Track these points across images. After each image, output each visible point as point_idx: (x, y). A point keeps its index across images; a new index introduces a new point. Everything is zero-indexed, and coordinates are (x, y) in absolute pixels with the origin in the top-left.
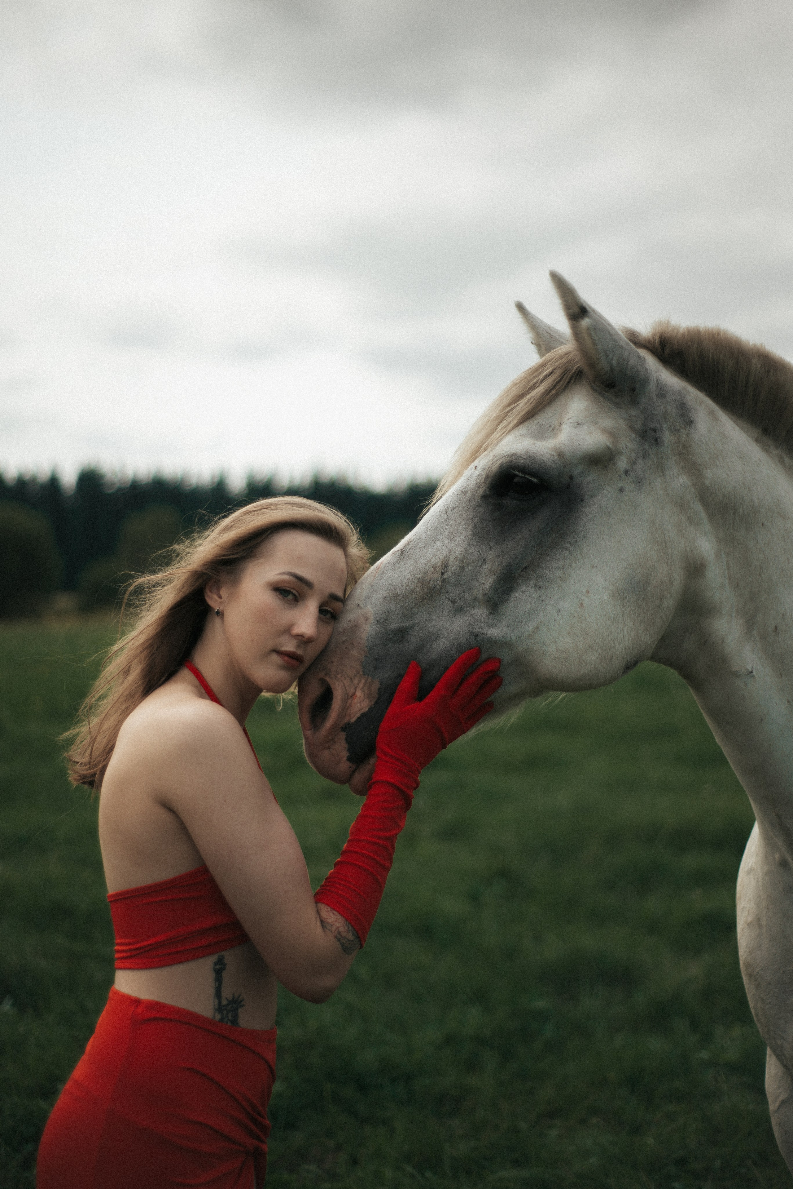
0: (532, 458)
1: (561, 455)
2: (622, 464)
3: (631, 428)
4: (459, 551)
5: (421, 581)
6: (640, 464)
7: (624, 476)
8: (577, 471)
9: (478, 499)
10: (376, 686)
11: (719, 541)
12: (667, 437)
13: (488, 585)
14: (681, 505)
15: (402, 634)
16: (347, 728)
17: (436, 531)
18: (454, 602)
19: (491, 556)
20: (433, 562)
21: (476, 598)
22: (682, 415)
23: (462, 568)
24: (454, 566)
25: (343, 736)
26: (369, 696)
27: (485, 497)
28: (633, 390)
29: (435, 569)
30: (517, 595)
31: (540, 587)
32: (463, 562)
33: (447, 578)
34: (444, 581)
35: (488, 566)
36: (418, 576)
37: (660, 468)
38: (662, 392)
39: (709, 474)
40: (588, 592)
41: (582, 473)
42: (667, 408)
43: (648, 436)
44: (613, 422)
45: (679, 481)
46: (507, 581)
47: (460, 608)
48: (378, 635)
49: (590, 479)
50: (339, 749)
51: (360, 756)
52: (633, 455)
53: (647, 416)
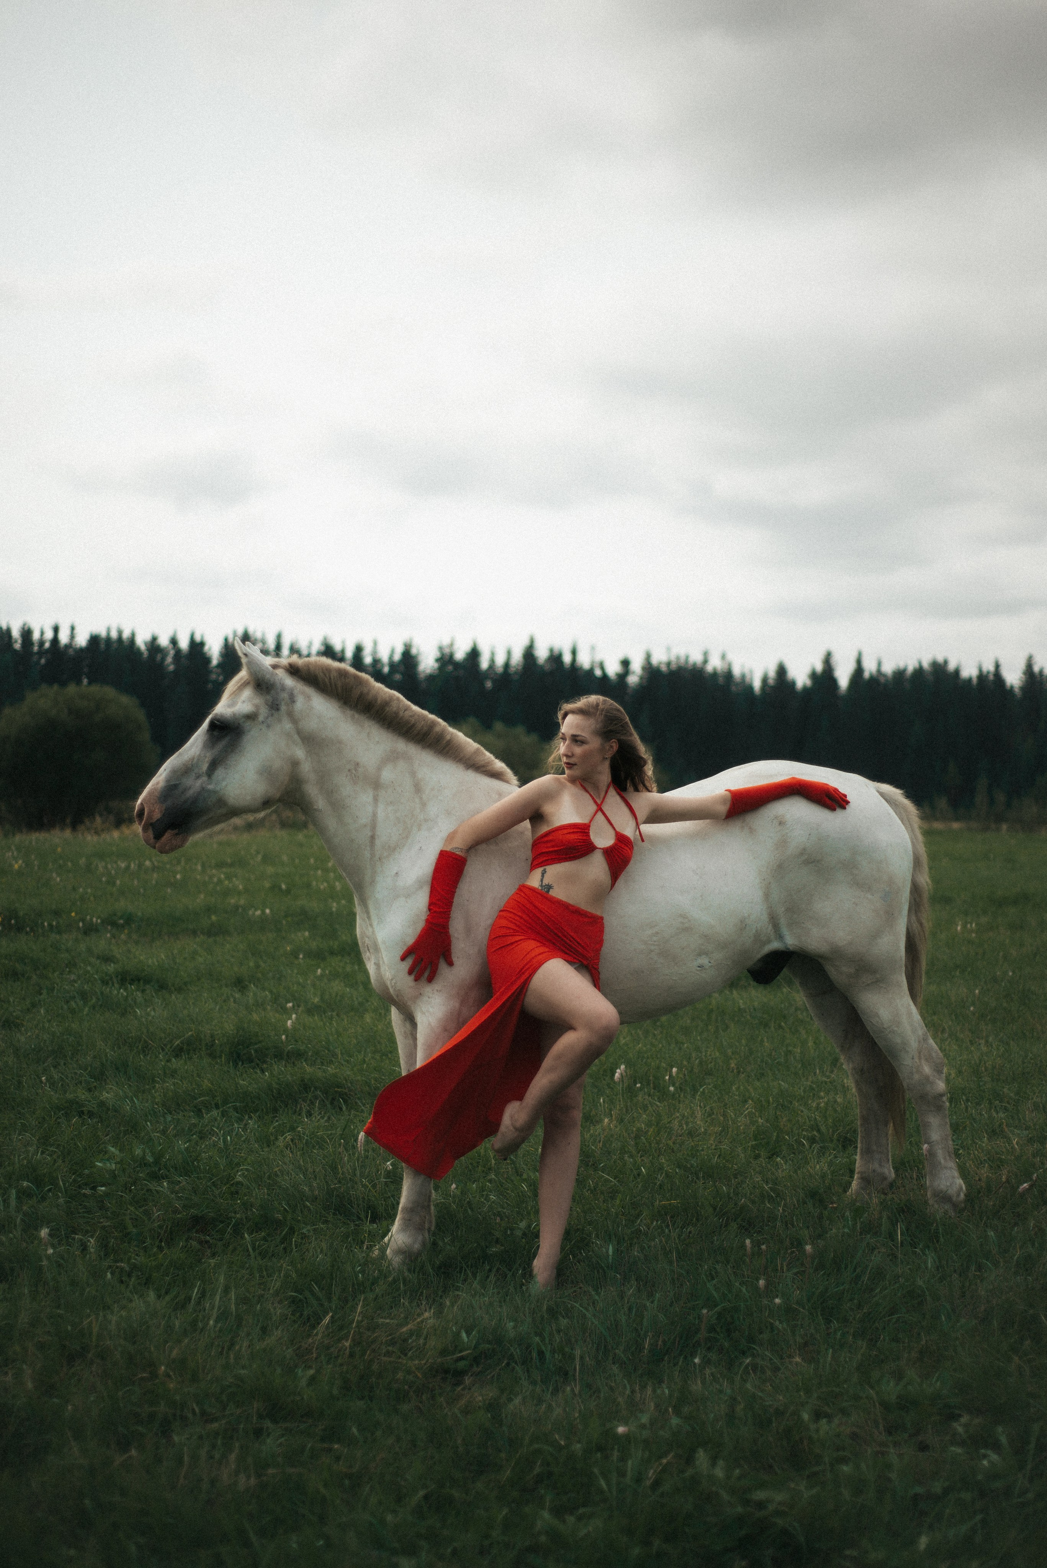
0: (225, 717)
1: (235, 714)
2: (261, 718)
3: (267, 704)
4: (198, 753)
7: (261, 723)
8: (241, 722)
9: (206, 732)
10: (164, 808)
11: (307, 752)
12: (283, 708)
13: (207, 767)
14: (288, 735)
15: (175, 786)
16: (151, 824)
17: (192, 746)
18: (195, 774)
19: (208, 755)
20: (190, 756)
21: (203, 772)
22: (290, 699)
23: (198, 759)
25: (151, 827)
26: (161, 812)
27: (208, 731)
28: (267, 688)
29: (190, 760)
30: (218, 771)
31: (226, 768)
32: (199, 757)
33: (194, 763)
34: (192, 765)
35: (207, 759)
36: (184, 763)
37: (280, 721)
38: (283, 689)
39: (301, 724)
40: (246, 771)
41: (244, 722)
42: (285, 695)
43: (274, 707)
44: (258, 701)
45: (288, 726)
46: (214, 765)
47: (198, 777)
48: (165, 787)
49: (247, 725)
50: (151, 834)
51: (158, 836)
52: (266, 715)
53: (275, 699)
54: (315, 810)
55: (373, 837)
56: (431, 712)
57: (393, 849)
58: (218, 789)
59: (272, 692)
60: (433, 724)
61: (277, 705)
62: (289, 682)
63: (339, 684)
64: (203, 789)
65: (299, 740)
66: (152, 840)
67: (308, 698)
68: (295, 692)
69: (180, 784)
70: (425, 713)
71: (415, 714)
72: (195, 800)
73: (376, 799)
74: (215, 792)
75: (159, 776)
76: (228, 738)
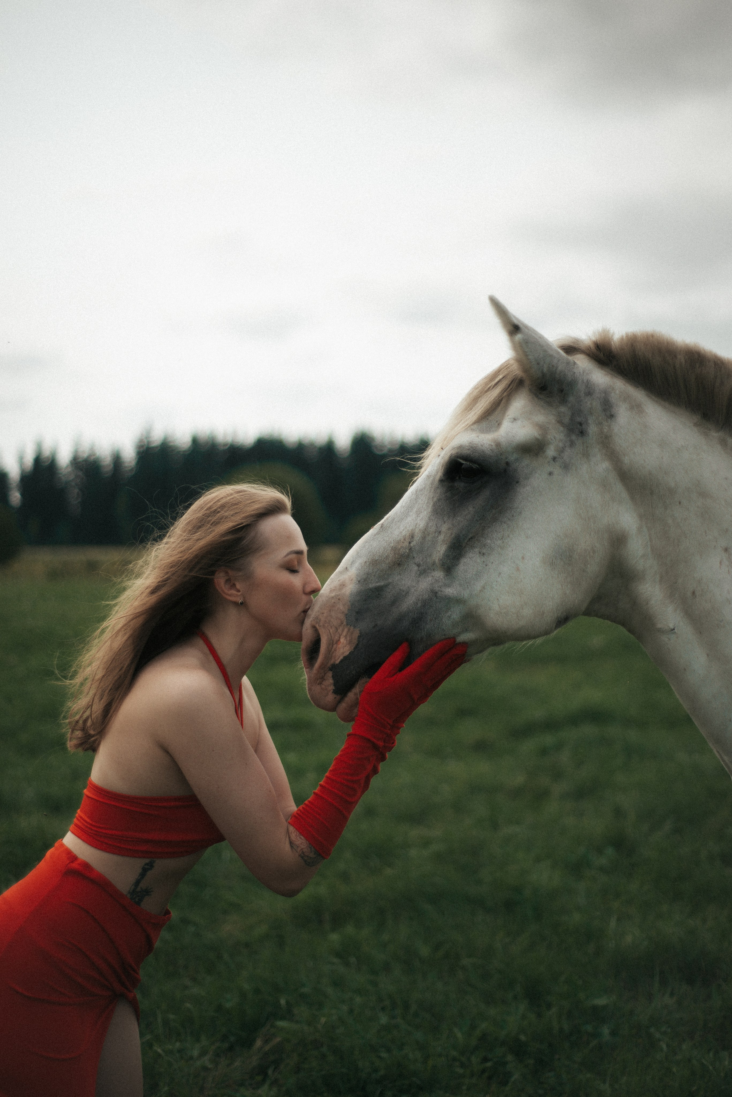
0: (473, 448)
1: (498, 444)
2: (551, 452)
3: (560, 422)
4: (422, 524)
5: (394, 549)
6: (568, 452)
7: (552, 462)
8: (512, 458)
9: (437, 482)
10: (356, 633)
11: (641, 517)
12: (592, 429)
13: (442, 552)
14: (604, 485)
15: (378, 592)
16: (333, 668)
17: (408, 510)
18: (418, 566)
19: (445, 527)
20: (404, 533)
21: (434, 563)
22: (605, 410)
23: (424, 538)
24: (417, 538)
25: (330, 674)
26: (350, 642)
27: (441, 481)
28: (562, 391)
29: (405, 539)
30: (465, 561)
31: (484, 554)
32: (425, 533)
33: (413, 546)
34: (410, 549)
35: (441, 537)
36: (392, 545)
37: (586, 455)
38: (589, 390)
39: (627, 460)
40: (523, 558)
41: (517, 460)
42: (592, 405)
43: (575, 428)
45: (602, 464)
46: (458, 549)
47: (423, 572)
48: (359, 593)
49: (524, 465)
50: (329, 686)
52: (561, 445)
53: (577, 412)
54: (661, 631)
58: (465, 594)
59: (571, 399)
61: (581, 424)
64: (435, 596)
65: (625, 495)
66: (332, 698)
67: (636, 408)
68: (614, 398)
69: (386, 586)
74: (459, 601)
75: (341, 573)
76: (486, 493)
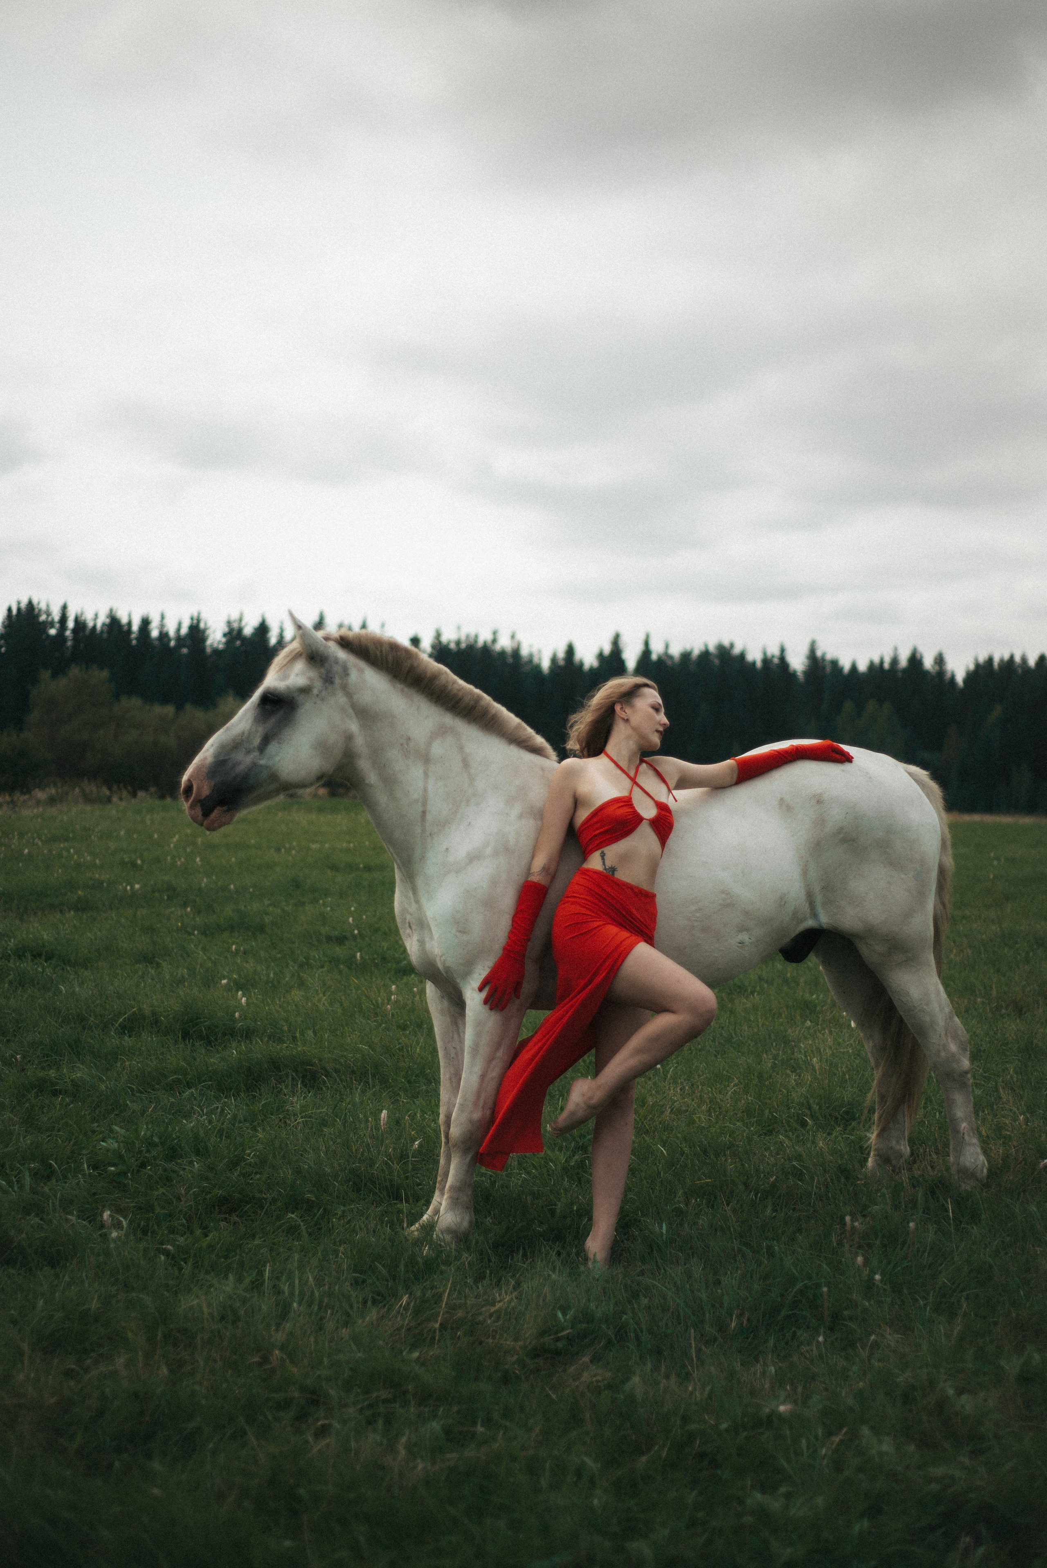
0: (276, 689)
2: (315, 691)
3: (321, 677)
4: (248, 727)
5: (233, 740)
6: (324, 692)
7: (316, 697)
8: (295, 695)
9: (256, 706)
10: (213, 783)
11: (360, 726)
12: (337, 681)
13: (258, 741)
14: (343, 710)
15: (224, 762)
16: (200, 801)
17: (240, 720)
18: (246, 749)
19: (260, 729)
20: (238, 732)
21: (254, 748)
22: (344, 671)
23: (249, 734)
24: (245, 734)
25: (199, 805)
26: (210, 787)
27: (259, 705)
28: (322, 661)
29: (238, 735)
30: (270, 746)
31: (280, 743)
32: (250, 732)
34: (242, 740)
35: (258, 734)
36: (232, 738)
37: (333, 694)
38: (336, 661)
39: (355, 697)
40: (300, 745)
41: (298, 695)
42: (337, 669)
43: (328, 680)
44: (313, 674)
45: (342, 699)
46: (266, 740)
47: (249, 752)
48: (214, 763)
49: (301, 698)
50: (199, 811)
51: (206, 813)
52: (321, 688)
53: (329, 672)
54: (367, 784)
55: (424, 813)
56: (476, 687)
57: (444, 824)
58: (271, 763)
59: (326, 665)
60: (478, 699)
61: (331, 678)
62: (342, 654)
63: (390, 657)
64: (254, 765)
65: (354, 716)
66: (200, 818)
67: (361, 671)
68: (349, 665)
69: (229, 759)
70: (471, 687)
71: (461, 689)
72: (246, 776)
73: (426, 775)
74: (267, 767)
75: (206, 752)
76: (282, 712)
